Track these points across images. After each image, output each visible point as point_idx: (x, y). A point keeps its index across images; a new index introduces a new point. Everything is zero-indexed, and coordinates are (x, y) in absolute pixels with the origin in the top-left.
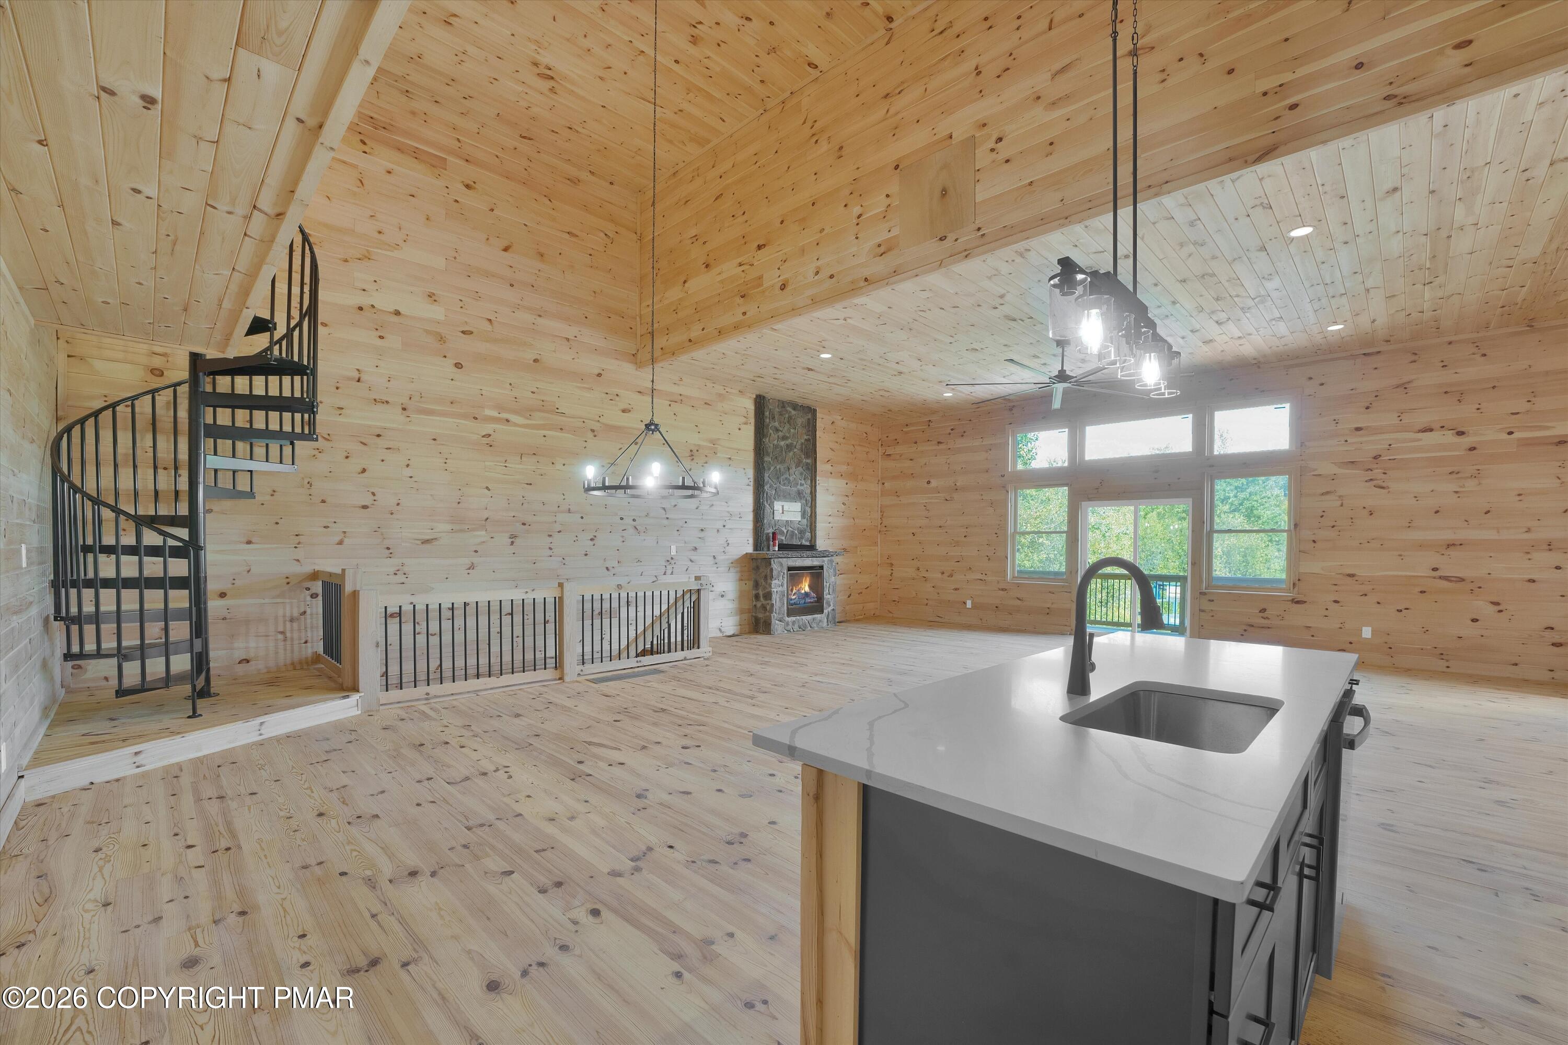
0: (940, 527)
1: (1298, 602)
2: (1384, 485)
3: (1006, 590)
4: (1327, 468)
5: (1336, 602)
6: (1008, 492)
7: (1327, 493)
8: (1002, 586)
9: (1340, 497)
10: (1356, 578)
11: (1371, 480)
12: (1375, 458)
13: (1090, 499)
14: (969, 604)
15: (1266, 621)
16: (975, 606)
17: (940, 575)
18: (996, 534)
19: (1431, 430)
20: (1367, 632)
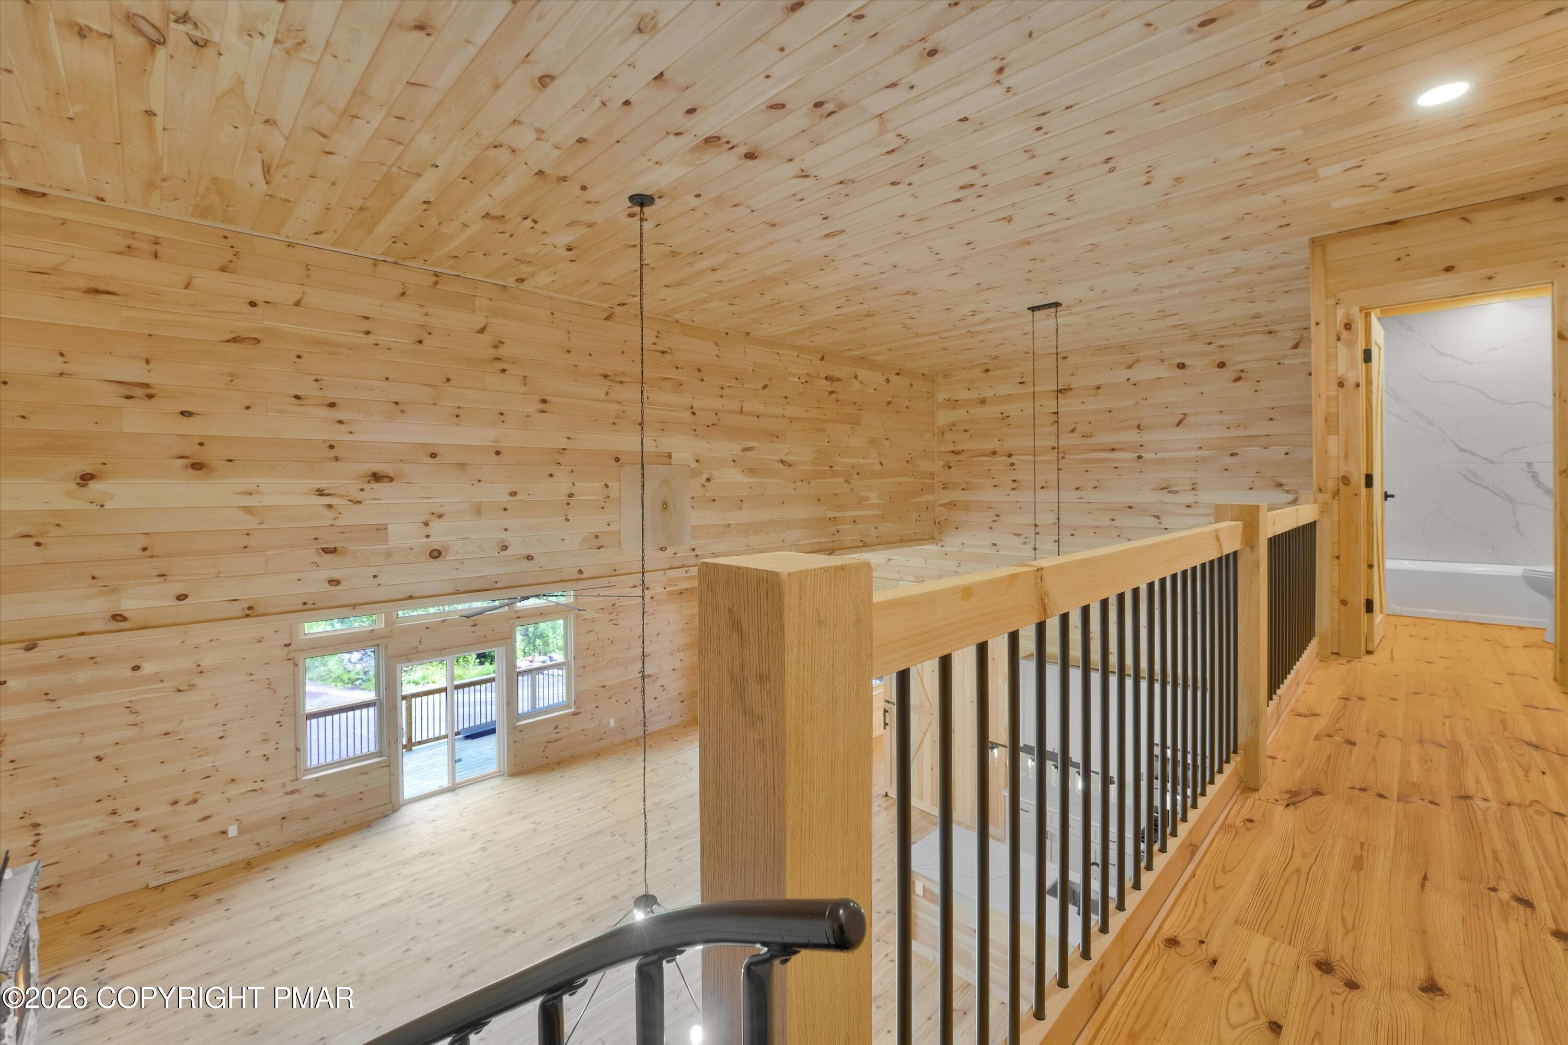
0: (166, 734)
1: (576, 714)
2: (617, 623)
3: (298, 791)
4: (588, 615)
5: (597, 707)
6: (296, 665)
7: (590, 631)
8: (290, 787)
9: (597, 633)
10: (606, 688)
11: (612, 620)
12: (613, 605)
13: (408, 660)
14: (233, 831)
15: (559, 735)
16: (241, 832)
17: (167, 809)
18: (278, 722)
19: (636, 586)
20: (612, 723)
